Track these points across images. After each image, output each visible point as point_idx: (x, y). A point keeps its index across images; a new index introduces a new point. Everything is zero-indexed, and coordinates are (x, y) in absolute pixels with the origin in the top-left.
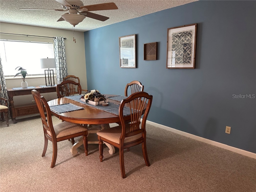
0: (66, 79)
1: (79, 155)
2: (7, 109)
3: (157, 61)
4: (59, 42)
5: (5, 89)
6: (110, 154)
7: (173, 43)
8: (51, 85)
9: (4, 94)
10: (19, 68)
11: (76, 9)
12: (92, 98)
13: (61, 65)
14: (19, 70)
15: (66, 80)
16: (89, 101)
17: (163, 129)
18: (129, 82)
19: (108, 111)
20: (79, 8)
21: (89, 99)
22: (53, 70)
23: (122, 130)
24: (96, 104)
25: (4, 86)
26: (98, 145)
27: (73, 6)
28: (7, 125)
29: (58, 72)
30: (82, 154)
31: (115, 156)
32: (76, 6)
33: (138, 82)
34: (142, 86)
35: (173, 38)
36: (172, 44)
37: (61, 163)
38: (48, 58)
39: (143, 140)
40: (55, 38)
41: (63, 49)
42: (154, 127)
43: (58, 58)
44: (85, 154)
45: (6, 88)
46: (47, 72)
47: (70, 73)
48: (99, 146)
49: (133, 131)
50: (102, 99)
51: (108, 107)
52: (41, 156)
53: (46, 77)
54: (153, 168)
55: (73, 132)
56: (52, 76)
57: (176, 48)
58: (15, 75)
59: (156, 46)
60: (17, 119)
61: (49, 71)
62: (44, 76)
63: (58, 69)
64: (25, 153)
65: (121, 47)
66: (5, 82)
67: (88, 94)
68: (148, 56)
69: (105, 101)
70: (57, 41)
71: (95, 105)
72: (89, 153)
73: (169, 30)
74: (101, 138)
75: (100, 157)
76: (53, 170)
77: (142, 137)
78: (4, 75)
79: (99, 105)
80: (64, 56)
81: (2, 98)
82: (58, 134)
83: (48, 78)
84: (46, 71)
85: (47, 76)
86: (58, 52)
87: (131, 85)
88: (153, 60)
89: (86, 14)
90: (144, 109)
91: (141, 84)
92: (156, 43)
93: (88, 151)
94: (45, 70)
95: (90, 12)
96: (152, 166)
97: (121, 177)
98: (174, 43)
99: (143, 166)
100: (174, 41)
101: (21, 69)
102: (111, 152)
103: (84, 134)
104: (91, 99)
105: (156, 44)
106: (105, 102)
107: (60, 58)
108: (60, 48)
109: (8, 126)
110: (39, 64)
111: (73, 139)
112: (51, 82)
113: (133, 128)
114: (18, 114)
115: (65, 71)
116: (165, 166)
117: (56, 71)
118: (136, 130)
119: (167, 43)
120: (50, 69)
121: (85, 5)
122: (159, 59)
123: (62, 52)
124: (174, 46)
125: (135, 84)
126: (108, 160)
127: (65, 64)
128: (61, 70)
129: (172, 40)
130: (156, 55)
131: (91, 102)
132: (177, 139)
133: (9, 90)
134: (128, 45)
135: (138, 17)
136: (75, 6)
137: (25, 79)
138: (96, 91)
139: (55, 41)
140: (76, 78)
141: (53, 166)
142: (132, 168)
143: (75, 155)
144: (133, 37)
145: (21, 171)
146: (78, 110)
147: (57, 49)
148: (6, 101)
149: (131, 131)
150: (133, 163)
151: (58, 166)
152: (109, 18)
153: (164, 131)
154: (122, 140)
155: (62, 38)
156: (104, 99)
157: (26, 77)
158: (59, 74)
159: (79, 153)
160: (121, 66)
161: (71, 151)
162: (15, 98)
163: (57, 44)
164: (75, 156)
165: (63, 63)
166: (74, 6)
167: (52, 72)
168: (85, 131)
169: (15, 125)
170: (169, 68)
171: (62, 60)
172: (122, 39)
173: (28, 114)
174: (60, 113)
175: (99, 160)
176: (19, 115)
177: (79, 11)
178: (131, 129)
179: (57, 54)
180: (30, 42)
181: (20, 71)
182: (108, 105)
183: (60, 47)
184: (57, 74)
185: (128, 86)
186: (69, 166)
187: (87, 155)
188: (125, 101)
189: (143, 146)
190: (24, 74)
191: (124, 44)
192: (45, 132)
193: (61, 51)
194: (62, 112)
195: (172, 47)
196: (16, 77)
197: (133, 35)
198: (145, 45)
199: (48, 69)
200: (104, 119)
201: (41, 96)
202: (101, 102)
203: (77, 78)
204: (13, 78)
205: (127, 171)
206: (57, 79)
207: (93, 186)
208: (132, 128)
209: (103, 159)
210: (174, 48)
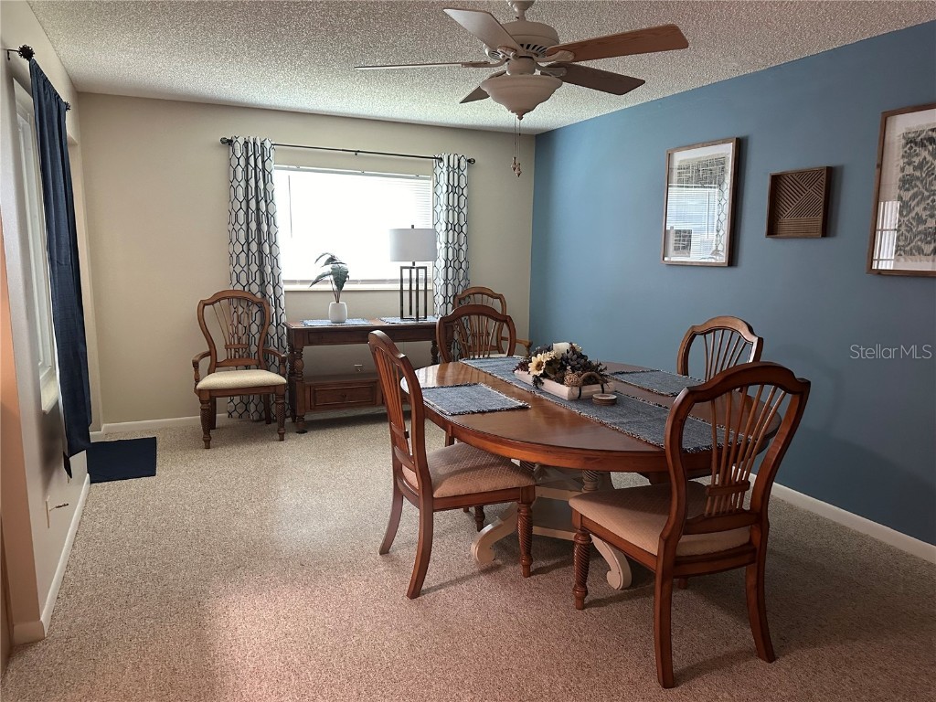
0: (464, 299)
1: (497, 568)
2: (284, 384)
3: (826, 241)
4: (451, 174)
5: (283, 321)
6: (610, 587)
7: (903, 170)
8: (418, 319)
9: (279, 338)
10: (328, 257)
11: (531, 58)
12: (555, 373)
13: (450, 250)
14: (326, 264)
15: (463, 302)
16: (546, 381)
17: (835, 523)
18: (700, 322)
19: (615, 424)
20: (543, 52)
21: (545, 375)
22: (425, 268)
23: (670, 505)
24: (571, 393)
25: (280, 311)
26: (571, 544)
27: (525, 46)
28: (278, 437)
29: (442, 274)
30: (511, 568)
31: (630, 599)
32: (528, 48)
33: (740, 323)
34: (755, 340)
35: (906, 149)
36: (901, 175)
37: (441, 586)
38: (413, 227)
39: (753, 554)
40: (441, 160)
41: (463, 198)
42: (791, 507)
43: (442, 227)
44: (519, 569)
45: (284, 319)
46: (406, 273)
47: (477, 282)
48: (573, 551)
49: (717, 513)
50: (594, 377)
51: (617, 409)
52: (378, 551)
53: (402, 291)
54: (788, 670)
55: (486, 484)
56: (422, 287)
57: (916, 189)
58: (314, 279)
59: (824, 183)
60: (307, 418)
61: (414, 271)
62: (398, 287)
63: (441, 263)
64: (328, 532)
65: (671, 186)
66: (282, 298)
67: (543, 358)
68: (786, 220)
69: (605, 385)
70: (444, 170)
71: (566, 399)
72: (533, 567)
73: (889, 118)
74: (586, 523)
75: (574, 590)
76: (413, 608)
77: (750, 543)
78: (283, 277)
79: (578, 399)
80: (462, 223)
81: (272, 348)
82: (439, 484)
83: (408, 293)
84: (404, 270)
85: (406, 287)
86: (444, 208)
87: (704, 334)
88: (805, 235)
89: (563, 72)
91: (751, 330)
92: (825, 172)
93: (531, 561)
94: (402, 268)
95: (583, 64)
96: (782, 662)
97: (654, 683)
98: (909, 170)
99: (742, 655)
100: (909, 164)
101: (332, 260)
102: (616, 577)
103: (522, 496)
104: (553, 376)
105: (824, 176)
106: (603, 392)
107: (452, 227)
108: (451, 195)
109: (282, 439)
110: (386, 245)
112: (417, 306)
113: (715, 504)
114: (312, 404)
115: (462, 271)
116: (844, 674)
117: (435, 272)
118: (724, 512)
119: (877, 171)
120: (418, 264)
121: (564, 41)
122: (834, 235)
123: (457, 209)
124: (906, 183)
125: (724, 329)
126: (604, 609)
127: (464, 247)
128: (450, 269)
129: (903, 156)
130: (820, 218)
131: (551, 386)
132: (896, 571)
133: (294, 326)
134: (702, 176)
135: (752, 71)
136: (531, 47)
137: (342, 296)
138: (573, 348)
139: (438, 171)
140: (494, 296)
141: (416, 591)
142: (698, 653)
143: (485, 566)
144: (728, 150)
145: (317, 593)
146: (507, 410)
147: (442, 196)
148: (283, 361)
149: (706, 513)
150: (701, 635)
151: (432, 595)
152: (644, 82)
153: (839, 530)
154: (668, 542)
155: (463, 161)
156: (600, 378)
157: (346, 287)
158: (442, 282)
159: (499, 562)
160: (666, 259)
161: (474, 549)
162: (309, 351)
163: (443, 179)
164: (487, 571)
165: (456, 246)
166: (529, 46)
167: (422, 272)
168: (527, 488)
169: (303, 437)
170: (880, 273)
171: (456, 234)
172: (680, 158)
173: (339, 408)
175: (572, 602)
176: (314, 408)
177: (541, 64)
178: (709, 503)
179: (443, 216)
180: (363, 174)
181: (328, 268)
182: (613, 403)
183: (453, 189)
184: (437, 282)
185: (695, 336)
186: (465, 602)
187: (528, 574)
188: (695, 395)
189: (752, 580)
190: (340, 277)
191: (684, 177)
192: (398, 473)
193: (456, 204)
194: (457, 411)
195: (900, 188)
196: (316, 287)
197: (725, 141)
198: (776, 180)
199: (410, 264)
200: (604, 453)
201: (399, 352)
202: (587, 390)
203: (499, 297)
204: (306, 287)
205: (679, 663)
206: (437, 297)
207: (550, 692)
208: (713, 501)
209: (587, 600)
210: (908, 190)
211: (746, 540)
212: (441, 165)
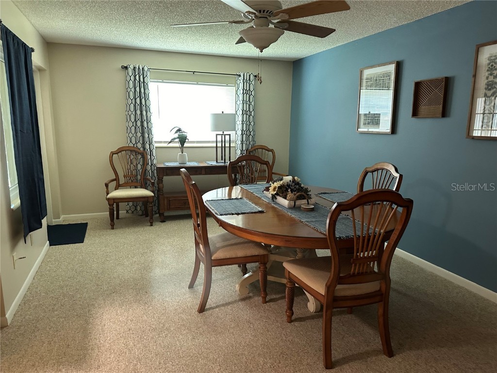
0: (252, 151)
1: (250, 298)
2: (153, 196)
3: (445, 119)
4: (245, 83)
5: (154, 163)
6: (308, 311)
7: (487, 78)
8: (225, 162)
9: (152, 172)
10: (177, 129)
11: (266, 18)
12: (283, 193)
13: (244, 125)
14: (176, 132)
15: (251, 154)
16: (278, 197)
17: (446, 280)
18: (371, 166)
19: (308, 222)
20: (271, 14)
21: (277, 194)
22: (230, 135)
23: (331, 268)
24: (289, 204)
25: (153, 158)
27: (262, 12)
28: (149, 224)
29: (240, 138)
30: (256, 298)
31: (318, 318)
32: (267, 12)
33: (391, 166)
34: (397, 175)
35: (490, 66)
36: (486, 81)
37: (217, 307)
38: (223, 112)
39: (381, 297)
40: (240, 76)
41: (252, 97)
42: (422, 269)
43: (240, 112)
44: (260, 299)
45: (155, 162)
46: (219, 138)
47: (260, 142)
48: (285, 290)
49: (358, 273)
50: (303, 195)
51: (313, 214)
52: (188, 286)
53: (217, 147)
54: (400, 362)
55: (240, 253)
56: (227, 145)
57: (495, 89)
58: (170, 141)
59: (443, 86)
60: (166, 214)
61: (223, 136)
62: (215, 145)
63: (239, 133)
64: (164, 275)
65: (362, 89)
66: (154, 151)
67: (277, 184)
68: (423, 109)
69: (309, 200)
70: (242, 81)
71: (287, 207)
72: (268, 298)
73: (481, 49)
74: (291, 276)
75: (286, 312)
76: (199, 318)
77: (380, 290)
78: (154, 140)
79: (294, 208)
80: (251, 110)
81: (149, 177)
82: (215, 252)
83: (220, 149)
85: (219, 145)
86: (241, 102)
87: (373, 172)
88: (433, 117)
89: (286, 25)
90: (389, 229)
91: (396, 170)
92: (444, 80)
93: (266, 295)
94: (217, 135)
95: (294, 20)
96: (398, 358)
97: (321, 365)
98: (491, 78)
99: (376, 353)
100: (491, 74)
101: (179, 130)
102: (312, 306)
103: (262, 260)
104: (281, 195)
105: (444, 83)
106: (308, 204)
107: (244, 113)
108: (245, 95)
109: (152, 225)
110: (209, 122)
111: (245, 266)
112: (225, 156)
113: (357, 268)
114: (168, 207)
115: (251, 137)
116: (431, 366)
117: (236, 137)
118: (366, 272)
119: (473, 79)
120: (225, 133)
121: (284, 7)
122: (449, 116)
123: (248, 103)
124: (489, 86)
125: (383, 169)
126: (303, 323)
127: (252, 124)
128: (244, 136)
129: (488, 70)
130: (441, 106)
131: (281, 200)
132: (476, 308)
133: (159, 166)
134: (378, 84)
135: (406, 23)
136: (265, 12)
137: (184, 149)
138: (294, 180)
139: (239, 81)
140: (269, 150)
141: (202, 309)
142: (350, 350)
143: (243, 297)
144: (392, 68)
145: (151, 308)
146: (252, 213)
147: (240, 96)
148: (153, 184)
149: (352, 273)
150: (354, 340)
151: (210, 312)
152: (335, 30)
153: (446, 283)
154: (329, 288)
155: (252, 76)
156: (306, 196)
157: (186, 145)
158: (240, 142)
159: (251, 294)
160: (359, 130)
161: (237, 287)
162: (166, 179)
163: (241, 85)
164: (243, 299)
165: (248, 123)
166: (264, 11)
167: (227, 137)
168: (264, 255)
169: (163, 224)
170: (474, 138)
171: (248, 116)
172: (367, 73)
173: (182, 209)
174: (221, 215)
175: (285, 318)
176: (169, 209)
177: (273, 21)
178: (353, 268)
179: (241, 106)
180: (197, 84)
181: (176, 135)
182: (312, 210)
183: (246, 92)
184: (237, 142)
185: (366, 173)
186: (228, 316)
187: (265, 302)
188: (342, 207)
189: (381, 311)
190: (183, 140)
191: (369, 84)
192: (197, 244)
193: (248, 100)
194: (224, 213)
195: (486, 89)
196: (171, 145)
197: (390, 63)
198: (418, 85)
199: (221, 133)
200: (295, 238)
202: (298, 202)
203: (272, 151)
204: (165, 145)
205: (336, 355)
206: (237, 151)
207: (263, 368)
208: (355, 265)
209: (293, 317)
210: (490, 90)
211: (378, 288)
212: (240, 78)
